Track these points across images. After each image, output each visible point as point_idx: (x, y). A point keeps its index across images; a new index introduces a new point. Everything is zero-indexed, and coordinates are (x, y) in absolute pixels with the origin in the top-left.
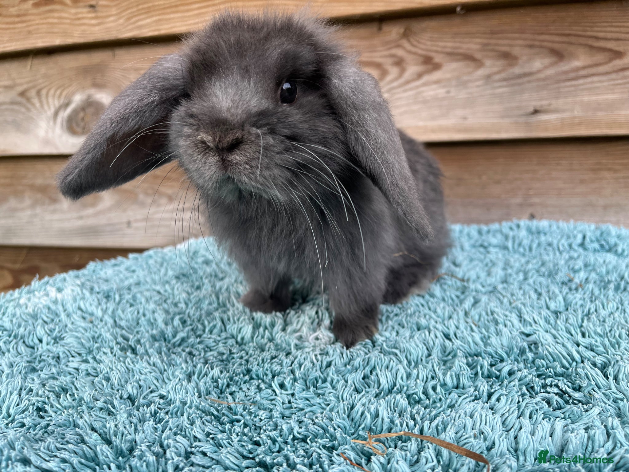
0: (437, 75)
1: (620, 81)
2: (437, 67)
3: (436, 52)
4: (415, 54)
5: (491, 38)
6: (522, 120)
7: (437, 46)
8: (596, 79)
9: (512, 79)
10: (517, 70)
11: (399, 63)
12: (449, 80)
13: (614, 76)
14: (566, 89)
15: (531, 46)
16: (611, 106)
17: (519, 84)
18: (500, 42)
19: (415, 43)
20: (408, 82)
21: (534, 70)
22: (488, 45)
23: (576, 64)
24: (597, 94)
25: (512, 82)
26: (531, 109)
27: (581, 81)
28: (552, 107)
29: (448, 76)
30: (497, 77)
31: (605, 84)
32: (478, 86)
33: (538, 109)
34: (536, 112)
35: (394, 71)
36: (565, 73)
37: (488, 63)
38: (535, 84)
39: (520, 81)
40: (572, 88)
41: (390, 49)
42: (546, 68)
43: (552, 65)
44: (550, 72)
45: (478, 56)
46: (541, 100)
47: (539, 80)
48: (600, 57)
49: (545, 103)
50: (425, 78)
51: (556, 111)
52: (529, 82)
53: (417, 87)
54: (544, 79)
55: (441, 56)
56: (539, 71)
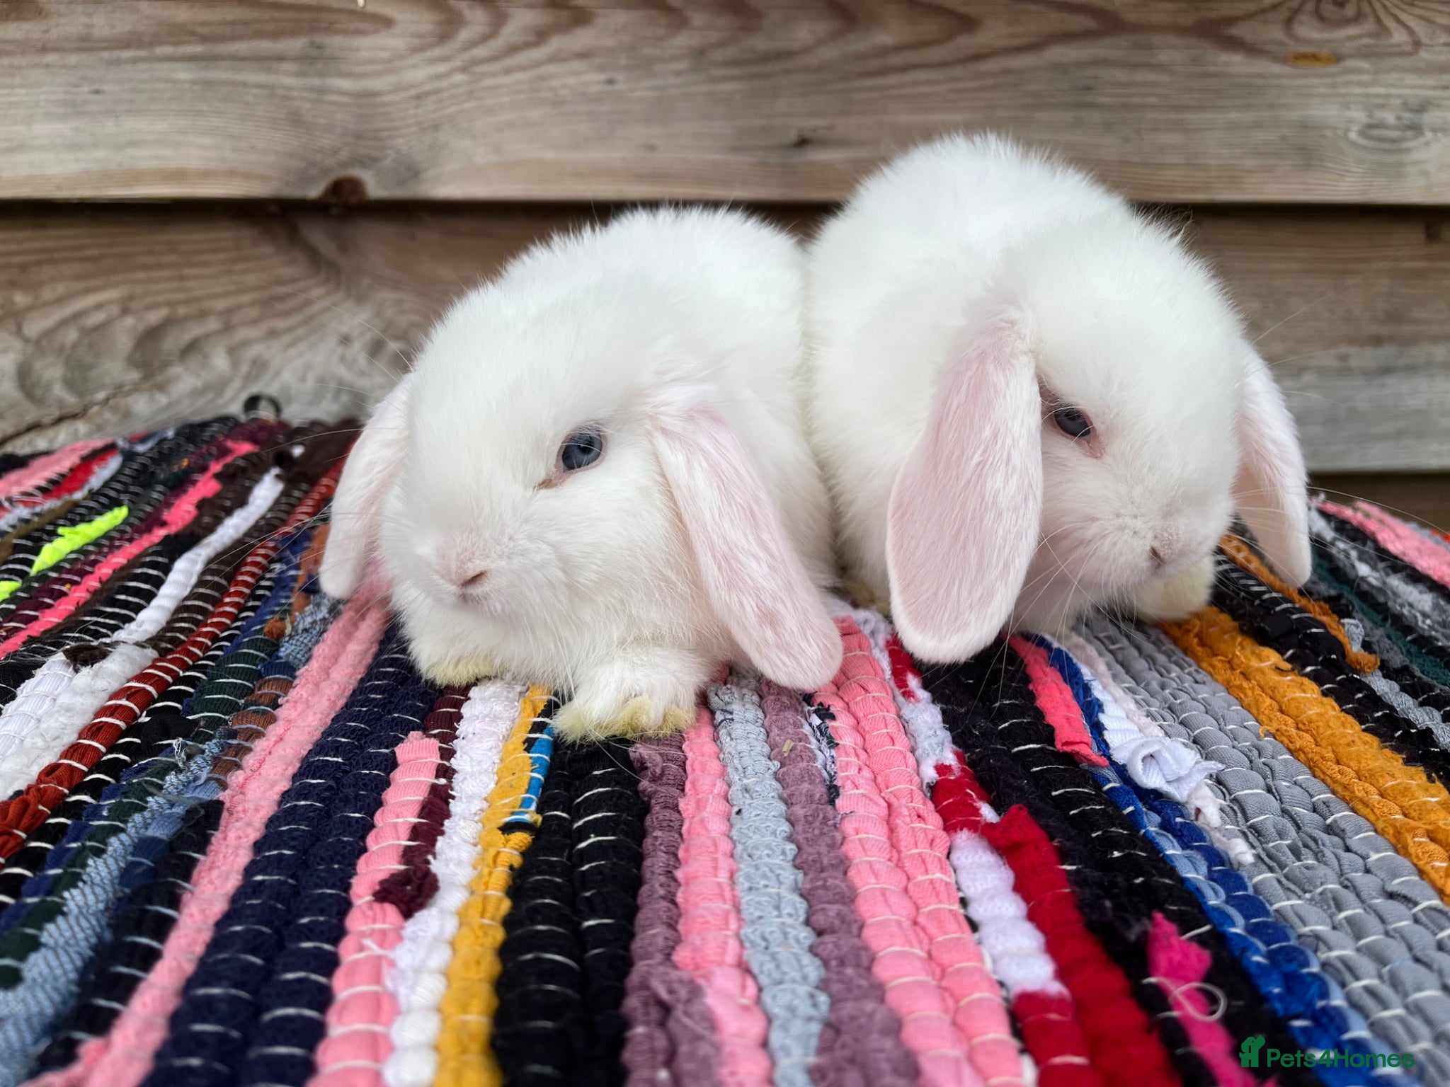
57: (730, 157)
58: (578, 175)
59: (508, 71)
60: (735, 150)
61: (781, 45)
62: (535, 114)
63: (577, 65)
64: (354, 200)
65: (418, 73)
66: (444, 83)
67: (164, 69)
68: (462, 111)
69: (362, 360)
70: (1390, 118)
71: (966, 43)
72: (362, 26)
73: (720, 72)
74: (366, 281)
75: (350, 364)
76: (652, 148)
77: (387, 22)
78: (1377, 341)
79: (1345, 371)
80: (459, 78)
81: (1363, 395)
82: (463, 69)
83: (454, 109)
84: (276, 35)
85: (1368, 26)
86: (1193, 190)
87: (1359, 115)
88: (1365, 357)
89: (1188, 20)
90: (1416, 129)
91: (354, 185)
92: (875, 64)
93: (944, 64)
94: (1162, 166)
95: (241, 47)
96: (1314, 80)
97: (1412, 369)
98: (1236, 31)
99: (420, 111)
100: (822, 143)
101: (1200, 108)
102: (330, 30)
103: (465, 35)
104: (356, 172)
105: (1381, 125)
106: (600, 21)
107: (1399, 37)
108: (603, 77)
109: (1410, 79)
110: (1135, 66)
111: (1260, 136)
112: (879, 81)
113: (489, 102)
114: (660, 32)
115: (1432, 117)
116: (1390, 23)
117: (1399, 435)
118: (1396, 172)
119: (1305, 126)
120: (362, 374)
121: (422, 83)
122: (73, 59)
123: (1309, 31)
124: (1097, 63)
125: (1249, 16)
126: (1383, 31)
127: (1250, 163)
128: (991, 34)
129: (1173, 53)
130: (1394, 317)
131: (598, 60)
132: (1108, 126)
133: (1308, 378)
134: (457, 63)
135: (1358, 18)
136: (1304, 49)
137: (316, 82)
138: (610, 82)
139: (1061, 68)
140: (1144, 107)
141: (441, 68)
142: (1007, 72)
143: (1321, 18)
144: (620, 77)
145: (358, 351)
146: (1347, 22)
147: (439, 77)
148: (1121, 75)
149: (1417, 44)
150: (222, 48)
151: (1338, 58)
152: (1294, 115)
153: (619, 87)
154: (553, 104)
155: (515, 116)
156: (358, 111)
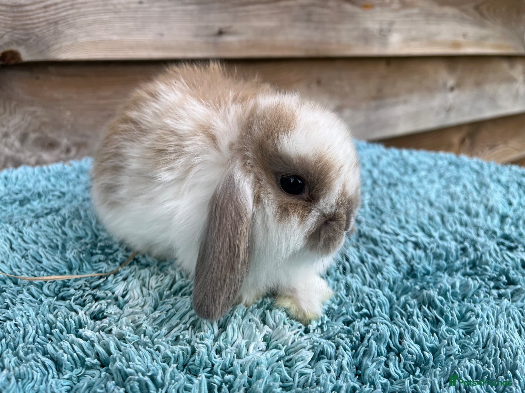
1: (275, 10)
6: (211, 39)
8: (260, 6)
13: (271, 5)
14: (242, 14)
24: (262, 21)
26: (216, 30)
27: (250, 8)
28: (232, 29)
31: (266, 12)
33: (222, 30)
34: (221, 33)
40: (245, 14)
46: (224, 21)
49: (228, 24)
51: (235, 33)
57: (195, 40)
58: (131, 48)
60: (196, 36)
62: (106, 17)
64: (13, 62)
68: (69, 15)
69: (17, 144)
70: (384, 27)
74: (14, 103)
75: (11, 147)
76: (162, 35)
78: (376, 98)
81: (373, 116)
87: (377, 26)
90: (390, 31)
91: (14, 55)
94: (330, 44)
99: (47, 14)
100: (228, 33)
104: (14, 48)
105: (383, 30)
109: (390, 14)
111: (354, 33)
112: (246, 9)
113: (82, 10)
115: (394, 27)
119: (365, 30)
120: (18, 151)
124: (311, 5)
127: (353, 43)
130: (379, 91)
132: (316, 29)
133: (361, 112)
136: (367, 3)
145: (14, 140)
151: (373, 6)
152: (362, 26)
153: (145, 5)
154: (115, 12)
155: (96, 17)
156: (12, 15)
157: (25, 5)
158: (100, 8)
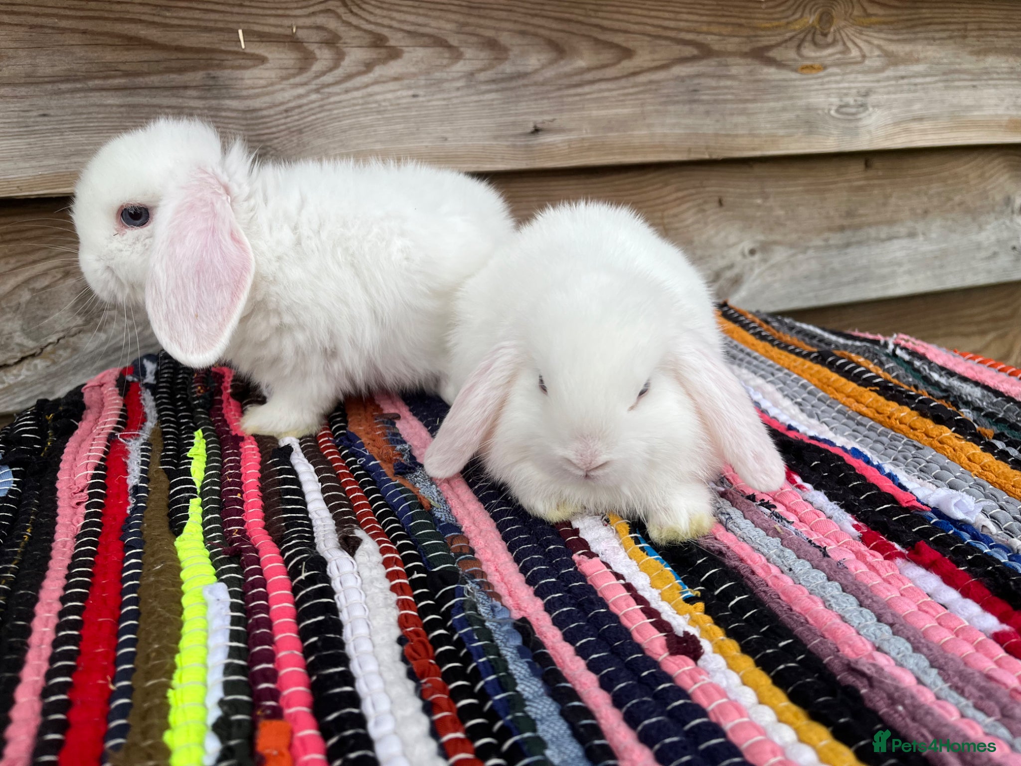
0: (394, 68)
1: (631, 90)
2: (394, 54)
3: (390, 27)
4: (357, 28)
5: (469, 15)
6: (520, 142)
7: (392, 19)
8: (603, 85)
9: (503, 80)
10: (508, 68)
11: (332, 41)
12: (414, 75)
13: (623, 82)
14: (570, 99)
15: (523, 33)
16: (623, 124)
17: (512, 89)
18: (482, 21)
19: (355, 9)
20: (349, 77)
21: (530, 69)
22: (467, 24)
23: (581, 63)
24: (607, 107)
25: (503, 85)
26: (531, 127)
27: (587, 89)
28: (555, 125)
29: (413, 70)
30: (482, 76)
31: (615, 93)
32: (458, 89)
33: (539, 126)
34: (536, 131)
35: (324, 56)
36: (568, 75)
37: (469, 53)
38: (532, 89)
39: (513, 84)
40: (577, 98)
41: (314, 13)
42: (543, 67)
43: (552, 62)
44: (549, 73)
45: (454, 41)
46: (541, 113)
47: (535, 84)
48: (607, 56)
49: (547, 117)
50: (378, 71)
51: (560, 130)
52: (525, 86)
53: (367, 86)
54: (543, 84)
55: (400, 35)
56: (536, 71)
57: (494, 143)
59: (347, 91)
60: (496, 138)
61: (521, 69)
62: (367, 119)
63: (392, 86)
65: (286, 94)
66: (304, 101)
67: (96, 98)
68: (317, 119)
70: (851, 101)
71: (627, 65)
72: (243, 62)
73: (484, 87)
76: (446, 139)
77: (263, 60)
78: (842, 229)
79: (828, 247)
80: (314, 97)
81: (837, 261)
82: (317, 91)
83: (313, 117)
84: (181, 71)
85: (839, 47)
86: (754, 149)
87: (835, 100)
88: (836, 239)
89: (746, 48)
90: (863, 106)
92: (576, 79)
93: (616, 78)
94: (737, 136)
95: (155, 80)
96: (812, 81)
97: (860, 243)
98: (771, 54)
99: (289, 120)
100: (548, 131)
101: (754, 101)
102: (220, 67)
103: (317, 67)
105: (847, 105)
106: (406, 56)
107: (855, 53)
108: (411, 92)
109: (861, 77)
110: (720, 77)
111: (786, 116)
112: (579, 90)
113: (335, 112)
114: (445, 62)
115: (873, 99)
116: (850, 45)
117: (856, 281)
118: (854, 132)
119: (808, 109)
121: (289, 101)
122: (23, 91)
123: (809, 52)
124: (699, 76)
125: (778, 45)
126: (846, 50)
127: (781, 132)
128: (642, 59)
129: (739, 68)
130: (850, 214)
131: (406, 82)
132: (707, 113)
133: (811, 253)
134: (313, 86)
135: (834, 43)
136: (808, 63)
137: (214, 102)
138: (414, 96)
139: (681, 79)
140: (725, 101)
141: (301, 91)
142: (651, 82)
143: (815, 43)
144: (421, 92)
146: (828, 45)
147: (300, 97)
148: (713, 83)
149: (864, 57)
150: (140, 81)
151: (824, 67)
152: (801, 103)
153: (421, 99)
154: (379, 112)
155: (353, 120)
156: (244, 122)
157: (261, 109)
158: (358, 107)
